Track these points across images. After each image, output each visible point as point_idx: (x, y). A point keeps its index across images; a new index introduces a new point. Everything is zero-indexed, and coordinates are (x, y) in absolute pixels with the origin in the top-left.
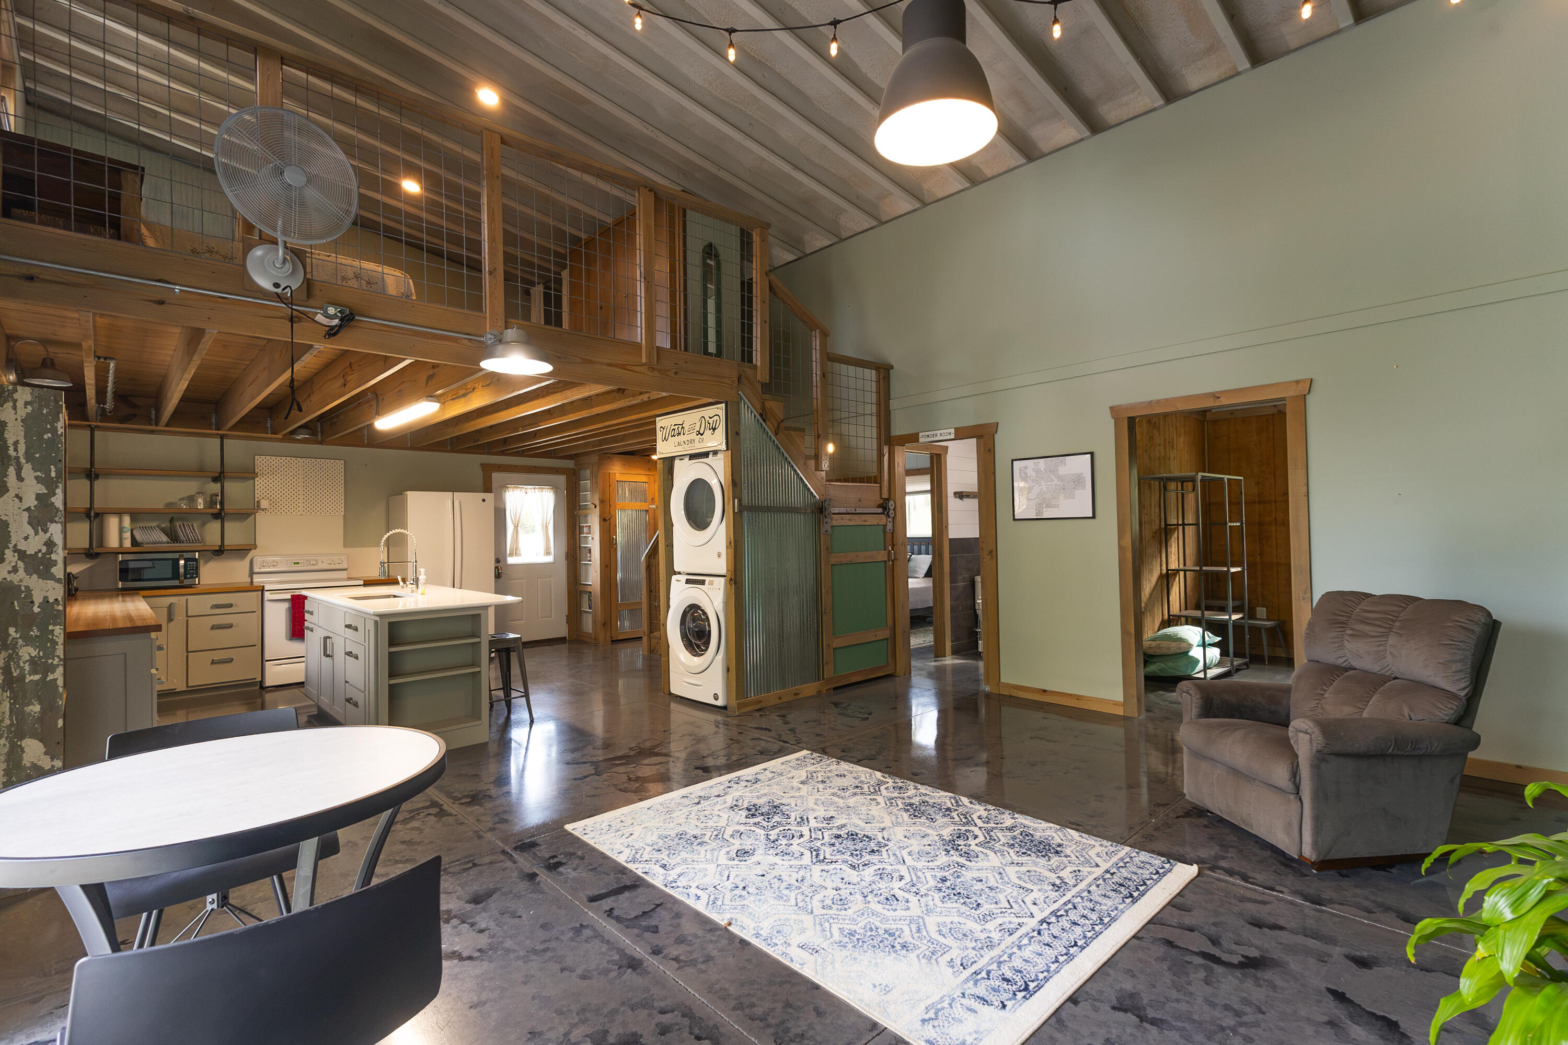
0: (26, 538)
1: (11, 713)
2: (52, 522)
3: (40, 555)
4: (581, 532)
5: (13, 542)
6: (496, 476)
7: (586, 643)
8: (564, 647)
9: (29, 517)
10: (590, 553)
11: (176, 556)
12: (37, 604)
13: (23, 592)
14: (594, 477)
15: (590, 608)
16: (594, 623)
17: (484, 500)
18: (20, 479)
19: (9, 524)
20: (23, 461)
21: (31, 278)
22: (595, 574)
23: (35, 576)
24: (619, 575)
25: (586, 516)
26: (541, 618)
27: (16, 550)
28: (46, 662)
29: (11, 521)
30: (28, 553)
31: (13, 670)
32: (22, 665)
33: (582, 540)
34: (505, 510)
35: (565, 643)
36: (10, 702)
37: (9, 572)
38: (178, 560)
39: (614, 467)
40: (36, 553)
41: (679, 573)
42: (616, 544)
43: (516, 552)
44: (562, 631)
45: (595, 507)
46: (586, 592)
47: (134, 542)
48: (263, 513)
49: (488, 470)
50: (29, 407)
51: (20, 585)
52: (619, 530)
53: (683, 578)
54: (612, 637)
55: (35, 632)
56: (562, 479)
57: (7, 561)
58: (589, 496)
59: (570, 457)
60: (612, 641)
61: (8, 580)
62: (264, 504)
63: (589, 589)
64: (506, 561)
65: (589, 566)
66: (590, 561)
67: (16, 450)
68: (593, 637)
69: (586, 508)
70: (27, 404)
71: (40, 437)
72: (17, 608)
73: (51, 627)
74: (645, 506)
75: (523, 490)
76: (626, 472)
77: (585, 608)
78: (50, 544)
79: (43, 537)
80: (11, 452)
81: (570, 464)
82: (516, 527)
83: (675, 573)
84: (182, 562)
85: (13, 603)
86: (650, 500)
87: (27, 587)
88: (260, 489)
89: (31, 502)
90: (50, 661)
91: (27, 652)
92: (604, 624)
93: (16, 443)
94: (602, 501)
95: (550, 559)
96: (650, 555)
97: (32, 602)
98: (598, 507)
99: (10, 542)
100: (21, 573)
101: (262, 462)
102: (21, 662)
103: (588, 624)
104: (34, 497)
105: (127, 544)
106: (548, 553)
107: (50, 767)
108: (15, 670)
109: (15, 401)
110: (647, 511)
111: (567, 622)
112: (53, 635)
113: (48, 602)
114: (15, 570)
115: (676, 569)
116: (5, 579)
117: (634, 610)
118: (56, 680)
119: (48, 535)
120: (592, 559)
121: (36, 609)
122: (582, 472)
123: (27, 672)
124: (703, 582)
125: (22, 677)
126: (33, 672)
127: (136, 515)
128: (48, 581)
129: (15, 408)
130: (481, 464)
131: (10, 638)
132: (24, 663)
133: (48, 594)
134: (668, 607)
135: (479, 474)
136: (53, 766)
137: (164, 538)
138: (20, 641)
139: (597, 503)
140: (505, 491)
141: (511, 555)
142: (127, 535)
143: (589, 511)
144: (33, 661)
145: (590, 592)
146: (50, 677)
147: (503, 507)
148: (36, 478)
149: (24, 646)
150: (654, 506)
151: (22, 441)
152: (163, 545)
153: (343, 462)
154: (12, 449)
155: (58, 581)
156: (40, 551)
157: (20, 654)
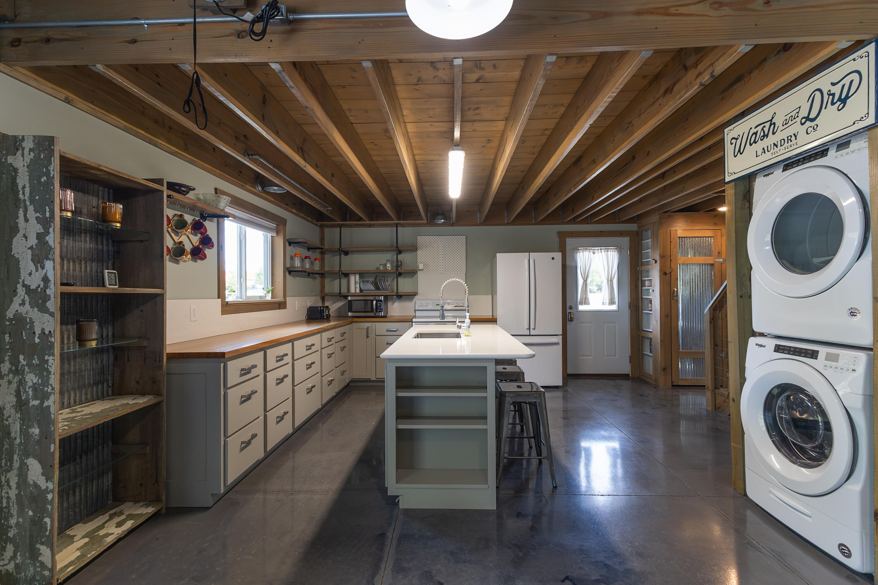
0: (30, 274)
1: (20, 433)
2: (47, 260)
3: (39, 290)
4: (643, 285)
5: (22, 278)
6: (570, 241)
7: (647, 383)
8: (626, 384)
9: (32, 255)
10: (651, 303)
11: (372, 298)
12: (37, 335)
13: (28, 323)
14: (655, 236)
15: (651, 352)
16: (655, 365)
17: (553, 259)
18: (27, 220)
19: (19, 261)
20: (28, 203)
21: (48, 40)
22: (655, 322)
23: (36, 309)
24: (680, 323)
25: (648, 271)
26: (607, 356)
27: (24, 285)
28: (43, 389)
29: (20, 259)
30: (31, 288)
31: (22, 394)
32: (27, 390)
33: (644, 292)
34: (576, 268)
35: (629, 379)
36: (20, 423)
37: (20, 305)
38: (372, 301)
39: (676, 224)
40: (37, 288)
41: (762, 335)
42: (677, 296)
43: (585, 301)
44: (625, 368)
45: (656, 262)
46: (648, 338)
47: (361, 291)
48: (421, 272)
49: (563, 236)
50: (31, 153)
51: (26, 317)
52: (680, 283)
53: (771, 343)
54: (672, 382)
55: (36, 361)
56: (625, 241)
57: (18, 295)
58: (650, 253)
59: (632, 220)
60: (673, 386)
61: (19, 312)
62: (421, 266)
63: (650, 336)
64: (577, 308)
65: (650, 315)
66: (651, 310)
67: (24, 194)
68: (654, 379)
69: (648, 263)
70: (31, 150)
71: (39, 181)
72: (25, 338)
73: (46, 357)
74: (710, 260)
75: (592, 251)
76: (688, 228)
77: (647, 352)
78: (46, 280)
79: (41, 273)
80: (21, 196)
81: (633, 227)
82: (585, 281)
83: (754, 334)
84: (375, 302)
85: (22, 333)
86: (717, 254)
87: (31, 319)
88: (420, 257)
89: (33, 241)
90: (46, 389)
91: (31, 378)
92: (664, 369)
93: (24, 187)
94: (662, 257)
95: (614, 307)
96: (716, 307)
97: (34, 333)
98: (658, 262)
99: (19, 277)
100: (27, 305)
101: (421, 240)
102: (27, 387)
103: (649, 367)
104: (35, 236)
105: (358, 291)
106: (612, 302)
107: (45, 487)
108: (24, 393)
109: (23, 149)
110: (712, 265)
111: (630, 362)
112: (48, 365)
113: (45, 333)
114: (23, 304)
115: (756, 327)
116: (17, 311)
117: (698, 359)
118: (49, 407)
119: (45, 271)
120: (653, 309)
121: (37, 340)
122: (644, 233)
123: (30, 397)
124: (814, 355)
125: (27, 402)
126: (35, 398)
127: (362, 275)
128: (44, 314)
129: (23, 156)
130: (558, 232)
131: (20, 365)
132: (29, 388)
133: (45, 326)
134: (743, 380)
135: (556, 239)
136: (47, 487)
137: (373, 288)
138: (27, 368)
139: (658, 258)
140: (577, 253)
141: (581, 303)
142: (358, 286)
143: (650, 267)
144: (35, 388)
145: (651, 339)
146: (46, 404)
147: (575, 265)
148: (37, 218)
149: (29, 373)
150: (721, 260)
151: (27, 185)
152: (371, 292)
153: (465, 237)
154: (21, 192)
155: (52, 314)
156: (39, 286)
157: (26, 380)
